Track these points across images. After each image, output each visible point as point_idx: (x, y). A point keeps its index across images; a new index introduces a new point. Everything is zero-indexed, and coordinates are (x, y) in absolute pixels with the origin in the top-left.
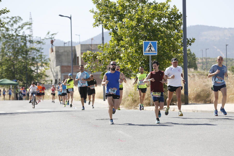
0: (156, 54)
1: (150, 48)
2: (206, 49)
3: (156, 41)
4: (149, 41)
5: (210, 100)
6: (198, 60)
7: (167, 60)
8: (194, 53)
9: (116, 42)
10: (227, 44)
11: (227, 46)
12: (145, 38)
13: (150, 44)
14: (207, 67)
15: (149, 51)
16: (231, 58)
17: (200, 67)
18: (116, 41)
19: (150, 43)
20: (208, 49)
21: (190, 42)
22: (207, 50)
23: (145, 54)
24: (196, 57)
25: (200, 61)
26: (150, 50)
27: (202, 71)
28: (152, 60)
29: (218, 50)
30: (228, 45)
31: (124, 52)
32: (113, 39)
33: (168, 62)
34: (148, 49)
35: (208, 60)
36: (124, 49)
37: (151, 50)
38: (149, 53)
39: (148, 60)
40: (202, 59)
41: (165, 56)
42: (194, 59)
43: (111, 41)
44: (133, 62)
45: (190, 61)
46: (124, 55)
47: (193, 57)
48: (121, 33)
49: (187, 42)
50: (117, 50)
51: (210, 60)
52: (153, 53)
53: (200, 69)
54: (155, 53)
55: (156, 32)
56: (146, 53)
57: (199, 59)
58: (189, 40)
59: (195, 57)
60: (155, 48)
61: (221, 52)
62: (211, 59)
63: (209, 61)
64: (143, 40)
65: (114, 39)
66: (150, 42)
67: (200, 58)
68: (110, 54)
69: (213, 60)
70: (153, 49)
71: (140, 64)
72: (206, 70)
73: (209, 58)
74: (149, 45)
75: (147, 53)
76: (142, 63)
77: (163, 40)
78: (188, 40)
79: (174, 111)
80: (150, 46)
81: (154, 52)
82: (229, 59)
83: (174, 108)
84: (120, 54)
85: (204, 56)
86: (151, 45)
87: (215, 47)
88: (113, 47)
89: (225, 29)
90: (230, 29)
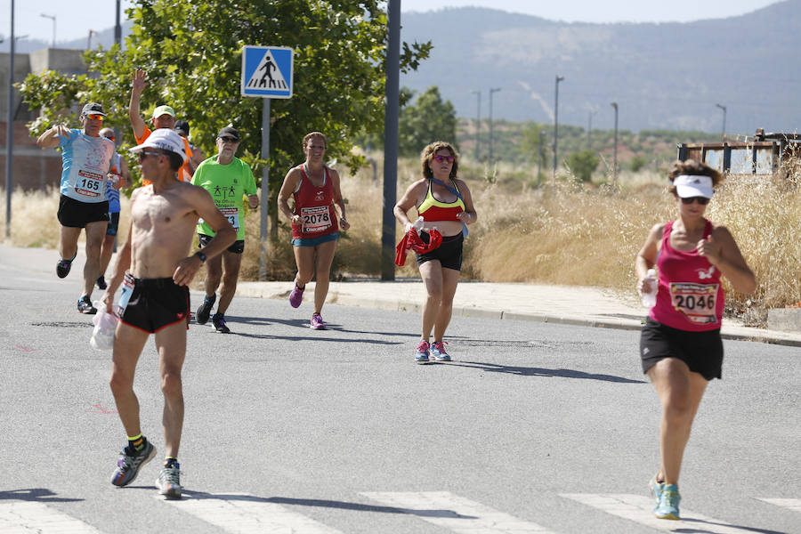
0: (288, 93)
1: (268, 73)
2: (492, 91)
3: (291, 49)
4: (265, 47)
5: (471, 268)
6: (465, 128)
7: (326, 116)
8: (449, 103)
9: (149, 42)
10: (560, 77)
11: (560, 83)
12: (253, 35)
13: (268, 58)
14: (491, 151)
15: (263, 81)
16: (575, 124)
17: (470, 152)
18: (150, 40)
19: (268, 54)
20: (498, 90)
21: (413, 58)
22: (495, 94)
23: (247, 91)
24: (457, 116)
25: (472, 130)
26: (267, 78)
27: (475, 165)
28: (272, 115)
29: (535, 96)
30: (562, 79)
31: (174, 80)
32: (138, 33)
33: (332, 125)
34: (258, 74)
35: (497, 128)
36: (177, 72)
37: (272, 81)
38: (262, 88)
39: (260, 113)
40: (478, 124)
41: (321, 102)
42: (450, 121)
43: (133, 37)
44: (205, 118)
45: (436, 127)
46: (173, 91)
47: (445, 114)
48: (165, 10)
49: (403, 57)
50: (154, 74)
51: (505, 129)
52: (277, 89)
53: (469, 157)
54: (283, 89)
55: (292, 14)
56: (252, 88)
57: (470, 122)
58: (411, 49)
59: (452, 117)
60: (285, 74)
61: (544, 104)
62: (511, 125)
63: (500, 132)
64: (246, 42)
65: (143, 32)
66: (269, 51)
67: (473, 120)
68: (128, 88)
69: (514, 129)
70: (277, 75)
71: (231, 125)
72: (486, 164)
73: (503, 123)
74: (264, 61)
75: (257, 88)
76: (236, 125)
77: (317, 45)
78: (407, 50)
79: (334, 304)
80: (268, 65)
81: (281, 86)
82: (570, 129)
83: (337, 293)
84: (161, 90)
85: (484, 115)
86: (272, 60)
87: (526, 86)
88: (138, 62)
89: (562, 24)
90: (578, 24)
